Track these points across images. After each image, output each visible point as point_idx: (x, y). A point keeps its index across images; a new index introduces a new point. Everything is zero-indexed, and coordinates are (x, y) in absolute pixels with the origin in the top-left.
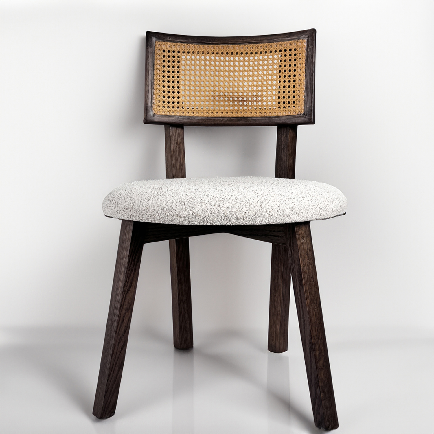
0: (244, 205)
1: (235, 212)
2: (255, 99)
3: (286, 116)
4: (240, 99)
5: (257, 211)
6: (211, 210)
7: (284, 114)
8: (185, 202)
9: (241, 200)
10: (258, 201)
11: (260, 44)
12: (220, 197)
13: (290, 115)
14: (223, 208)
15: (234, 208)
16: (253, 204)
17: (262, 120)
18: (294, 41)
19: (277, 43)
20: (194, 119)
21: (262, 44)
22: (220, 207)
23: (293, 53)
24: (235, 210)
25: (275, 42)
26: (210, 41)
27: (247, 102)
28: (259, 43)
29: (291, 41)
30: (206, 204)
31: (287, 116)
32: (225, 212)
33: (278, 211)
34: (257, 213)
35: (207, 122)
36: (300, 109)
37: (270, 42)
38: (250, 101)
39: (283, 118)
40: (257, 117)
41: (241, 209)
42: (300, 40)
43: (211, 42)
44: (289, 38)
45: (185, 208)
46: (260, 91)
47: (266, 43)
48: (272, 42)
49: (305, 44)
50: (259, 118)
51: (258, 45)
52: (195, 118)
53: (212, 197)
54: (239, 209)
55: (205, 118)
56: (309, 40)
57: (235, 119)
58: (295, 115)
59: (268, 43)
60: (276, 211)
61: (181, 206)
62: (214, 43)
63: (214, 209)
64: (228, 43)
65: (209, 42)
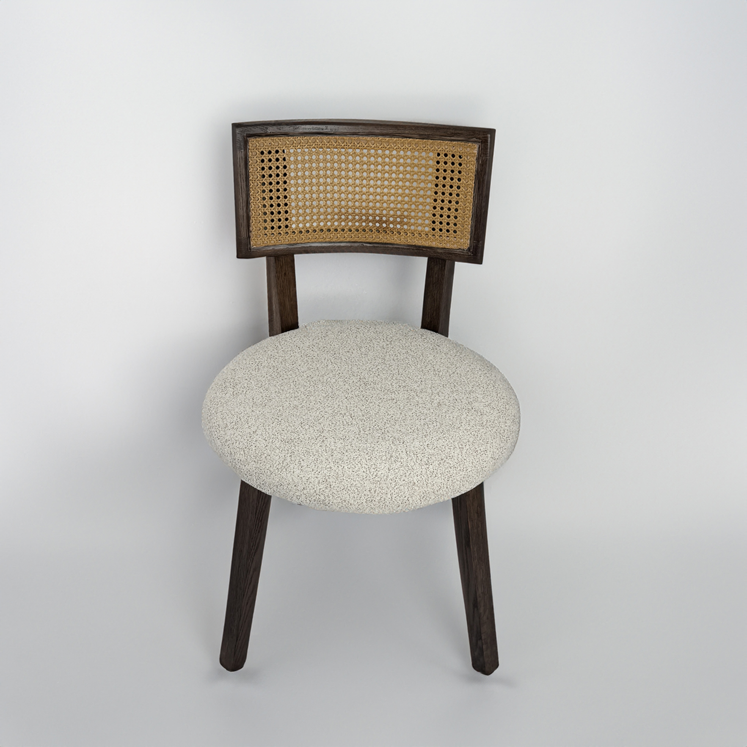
0: (406, 488)
1: (395, 499)
2: (398, 220)
3: (442, 248)
4: (377, 218)
5: (422, 494)
6: (366, 497)
7: (440, 246)
8: (332, 483)
9: (402, 479)
10: (422, 477)
11: (408, 139)
12: (375, 474)
13: (448, 249)
14: (380, 494)
15: (394, 493)
16: (417, 483)
17: (408, 249)
18: (459, 142)
19: (434, 141)
21: (411, 139)
22: (376, 493)
23: (457, 160)
24: (395, 496)
25: (431, 139)
27: (386, 224)
28: (407, 137)
29: (455, 142)
30: (359, 489)
31: (444, 248)
32: (383, 499)
33: (447, 488)
34: (423, 496)
36: (464, 242)
37: (424, 139)
38: (392, 223)
39: (439, 251)
40: (401, 245)
41: (402, 493)
42: (469, 144)
44: (452, 138)
45: (331, 493)
46: (406, 210)
47: (417, 139)
48: (426, 139)
49: (476, 151)
50: (404, 245)
51: (405, 139)
53: (364, 474)
54: (400, 494)
56: (483, 147)
57: (368, 245)
58: (455, 249)
59: (420, 139)
60: (445, 488)
61: (327, 490)
63: (369, 496)
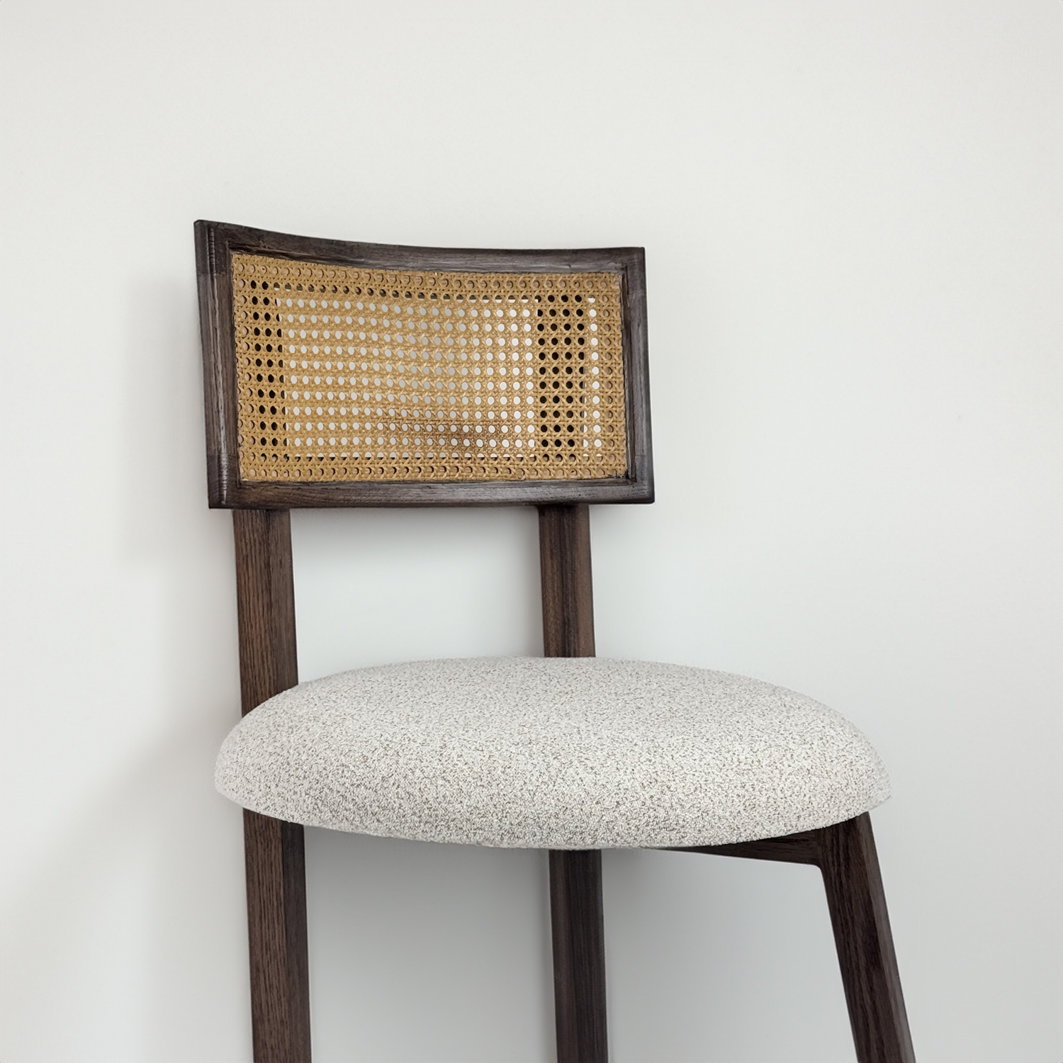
2: (492, 429)
3: (578, 479)
4: (454, 429)
13: (587, 479)
18: (586, 274)
19: (541, 275)
20: (337, 489)
25: (534, 272)
26: (361, 257)
27: (470, 440)
29: (577, 275)
31: (582, 479)
35: (369, 498)
36: (615, 461)
38: (480, 436)
42: (604, 275)
43: (363, 260)
44: (572, 266)
46: (506, 409)
47: (509, 273)
48: (526, 272)
49: (617, 287)
52: (338, 487)
55: (363, 484)
56: (629, 277)
58: (602, 478)
59: (515, 273)
62: (371, 262)
64: (408, 265)
65: (359, 260)
